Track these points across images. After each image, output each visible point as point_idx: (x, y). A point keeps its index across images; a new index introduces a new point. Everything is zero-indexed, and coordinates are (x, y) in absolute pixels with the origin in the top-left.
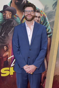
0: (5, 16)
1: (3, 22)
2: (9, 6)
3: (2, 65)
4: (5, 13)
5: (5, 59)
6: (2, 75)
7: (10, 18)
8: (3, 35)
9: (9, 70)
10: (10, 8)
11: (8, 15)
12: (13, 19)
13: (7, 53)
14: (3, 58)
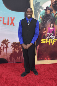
0: (47, 12)
1: (45, 15)
2: (49, 7)
3: (42, 37)
4: (47, 11)
5: (44, 35)
6: (42, 43)
7: (49, 13)
8: (44, 22)
9: (45, 41)
10: (50, 8)
11: (48, 12)
12: (51, 14)
13: (45, 32)
14: (43, 34)
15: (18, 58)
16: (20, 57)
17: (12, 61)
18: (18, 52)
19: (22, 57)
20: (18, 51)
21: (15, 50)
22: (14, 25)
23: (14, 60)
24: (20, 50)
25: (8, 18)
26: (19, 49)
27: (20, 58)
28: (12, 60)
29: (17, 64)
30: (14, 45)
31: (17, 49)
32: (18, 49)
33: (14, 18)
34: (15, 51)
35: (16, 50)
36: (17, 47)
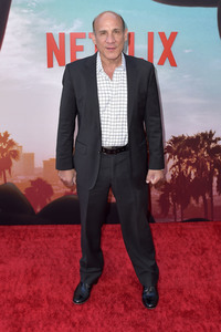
15: (193, 202)
16: (204, 198)
17: (171, 212)
18: (193, 177)
19: (211, 195)
20: (192, 173)
21: (180, 168)
22: (173, 64)
23: (178, 212)
24: (204, 167)
25: (151, 35)
26: (199, 166)
27: (201, 199)
28: (171, 209)
29: (190, 226)
30: (179, 148)
31: (189, 164)
32: (194, 165)
33: (174, 35)
34: (181, 173)
35: (184, 167)
36: (188, 155)
